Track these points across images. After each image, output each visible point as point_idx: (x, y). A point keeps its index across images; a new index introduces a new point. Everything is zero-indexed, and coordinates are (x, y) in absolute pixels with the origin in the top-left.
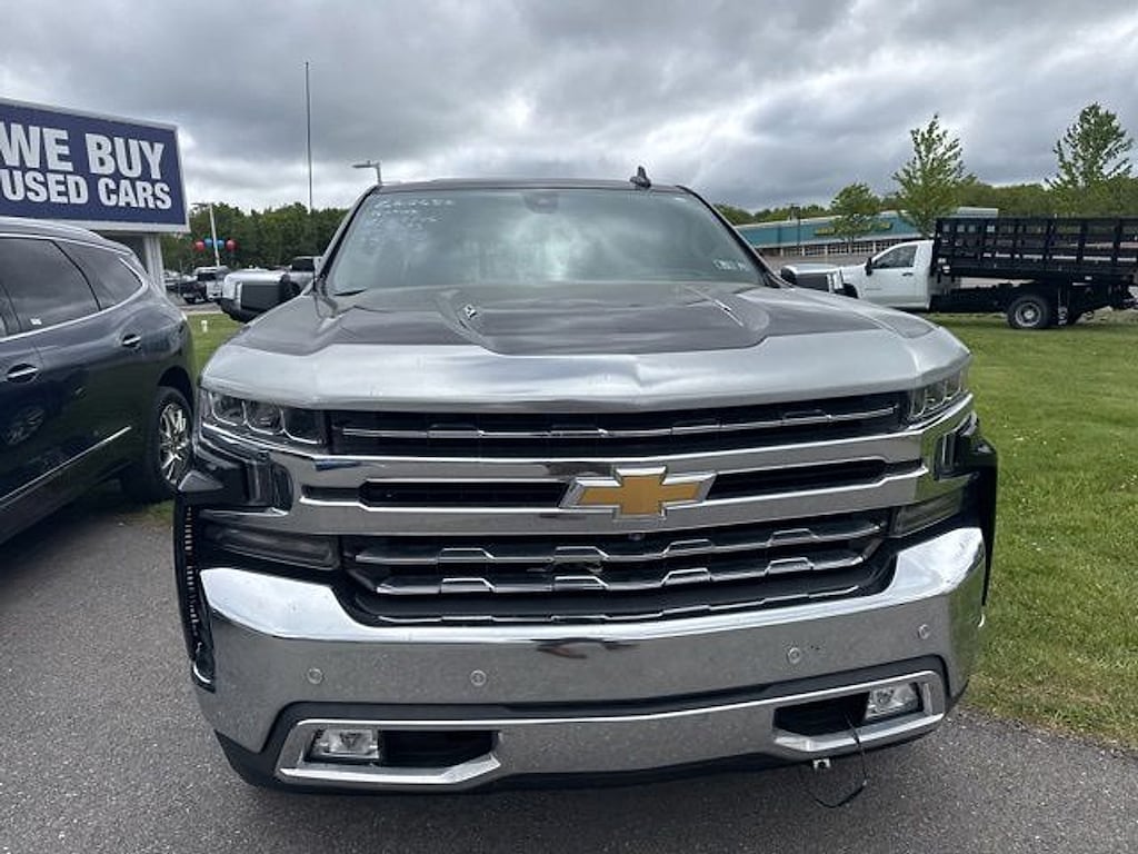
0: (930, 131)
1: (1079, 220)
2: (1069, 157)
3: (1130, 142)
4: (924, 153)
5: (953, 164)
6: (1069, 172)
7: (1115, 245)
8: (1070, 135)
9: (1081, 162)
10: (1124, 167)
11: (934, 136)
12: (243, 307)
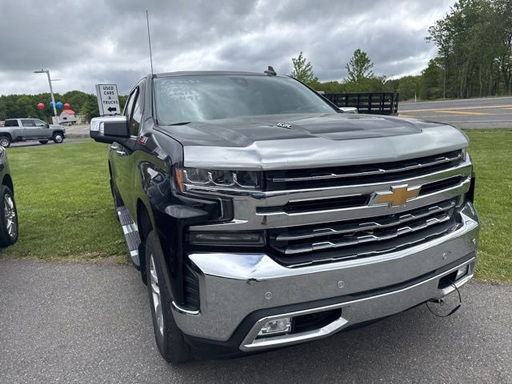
0: (299, 59)
1: (356, 94)
2: (351, 70)
3: (373, 64)
4: (298, 69)
5: (309, 73)
6: (352, 76)
7: (369, 103)
8: (352, 62)
9: (356, 72)
10: (371, 74)
11: (301, 61)
12: (105, 135)
